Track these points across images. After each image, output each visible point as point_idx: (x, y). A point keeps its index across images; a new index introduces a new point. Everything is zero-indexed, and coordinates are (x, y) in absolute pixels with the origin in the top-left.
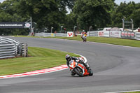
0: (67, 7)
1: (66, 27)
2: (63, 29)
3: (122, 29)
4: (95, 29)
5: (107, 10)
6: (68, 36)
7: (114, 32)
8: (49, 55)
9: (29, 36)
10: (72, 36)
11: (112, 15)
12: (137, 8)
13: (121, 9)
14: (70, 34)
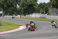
0: (17, 5)
1: (17, 13)
2: (16, 14)
3: (40, 14)
4: (29, 14)
5: (34, 6)
6: (18, 17)
7: (37, 15)
8: (10, 25)
9: (2, 17)
10: (19, 17)
11: (36, 8)
12: (46, 5)
13: (40, 5)
14: (19, 16)
